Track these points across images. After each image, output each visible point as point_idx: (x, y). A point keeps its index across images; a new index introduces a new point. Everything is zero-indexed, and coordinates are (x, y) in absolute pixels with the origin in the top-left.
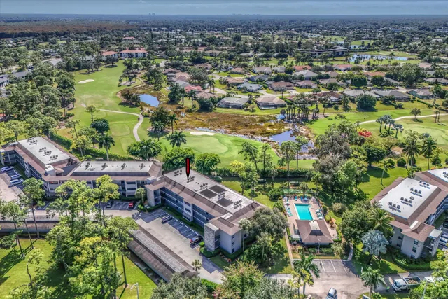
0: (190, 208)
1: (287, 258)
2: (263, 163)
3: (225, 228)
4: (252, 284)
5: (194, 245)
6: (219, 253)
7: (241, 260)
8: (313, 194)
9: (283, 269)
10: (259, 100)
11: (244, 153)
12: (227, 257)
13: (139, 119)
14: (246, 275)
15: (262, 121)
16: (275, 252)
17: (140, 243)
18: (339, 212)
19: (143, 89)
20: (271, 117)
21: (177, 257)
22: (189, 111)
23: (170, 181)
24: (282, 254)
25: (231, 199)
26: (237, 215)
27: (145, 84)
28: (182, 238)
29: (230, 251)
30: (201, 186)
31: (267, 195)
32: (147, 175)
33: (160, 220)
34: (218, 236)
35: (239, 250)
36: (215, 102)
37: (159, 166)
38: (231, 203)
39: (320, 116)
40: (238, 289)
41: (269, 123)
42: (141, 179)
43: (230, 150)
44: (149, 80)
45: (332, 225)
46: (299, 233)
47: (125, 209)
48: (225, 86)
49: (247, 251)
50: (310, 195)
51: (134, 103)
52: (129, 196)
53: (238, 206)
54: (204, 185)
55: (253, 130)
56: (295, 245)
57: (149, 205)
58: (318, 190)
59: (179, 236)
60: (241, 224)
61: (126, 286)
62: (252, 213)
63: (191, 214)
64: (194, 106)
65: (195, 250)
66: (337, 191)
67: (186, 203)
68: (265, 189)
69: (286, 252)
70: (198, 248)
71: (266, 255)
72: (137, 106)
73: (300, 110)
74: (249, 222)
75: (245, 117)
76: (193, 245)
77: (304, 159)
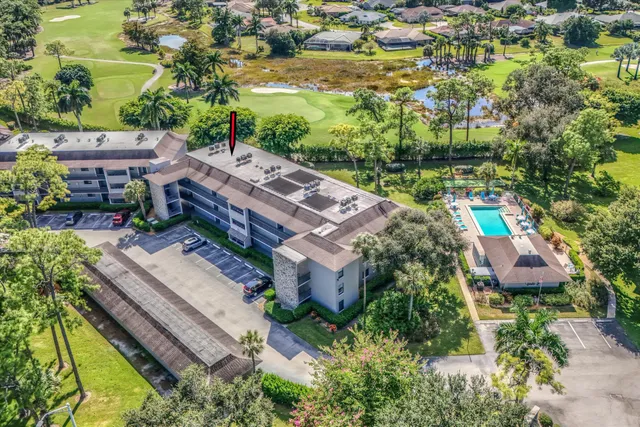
0: (243, 219)
1: (467, 320)
2: (397, 130)
3: (320, 256)
4: (394, 389)
5: (252, 296)
6: (309, 313)
7: (360, 328)
8: (506, 188)
9: (459, 344)
10: (381, 35)
11: (359, 113)
12: (326, 320)
13: (154, 72)
14: (378, 368)
15: (389, 69)
16: (436, 307)
17: (124, 297)
18: (566, 220)
19: (168, 28)
20: (404, 61)
21: (208, 325)
22: (251, 57)
23: (199, 166)
24: (454, 310)
25: (332, 196)
26: (347, 228)
27: (172, 20)
28: (225, 283)
29: (335, 307)
30: (267, 172)
31: (407, 192)
32: (150, 154)
33: (179, 247)
34: (305, 274)
35: (355, 303)
36: (300, 40)
37: (180, 140)
38: (333, 202)
39: (497, 57)
40: (357, 405)
41: (402, 72)
42: (137, 163)
43: (329, 115)
44: (181, 14)
45: (557, 245)
46: (488, 264)
47: (106, 228)
48: (317, 19)
49: (372, 306)
50: (498, 189)
51: (148, 48)
52: (115, 201)
53: (349, 209)
54: (273, 169)
55: (373, 84)
56: (480, 289)
57: (157, 217)
58: (515, 181)
59: (219, 279)
60: (357, 245)
61: (83, 397)
62: (382, 222)
63: (245, 232)
64: (261, 49)
65: (254, 308)
66: (555, 181)
67: (234, 208)
68: (404, 182)
69: (462, 305)
70: (260, 303)
71: (417, 314)
72: (153, 51)
73: (460, 48)
74: (377, 239)
75: (357, 64)
76: (249, 297)
77: (478, 127)
